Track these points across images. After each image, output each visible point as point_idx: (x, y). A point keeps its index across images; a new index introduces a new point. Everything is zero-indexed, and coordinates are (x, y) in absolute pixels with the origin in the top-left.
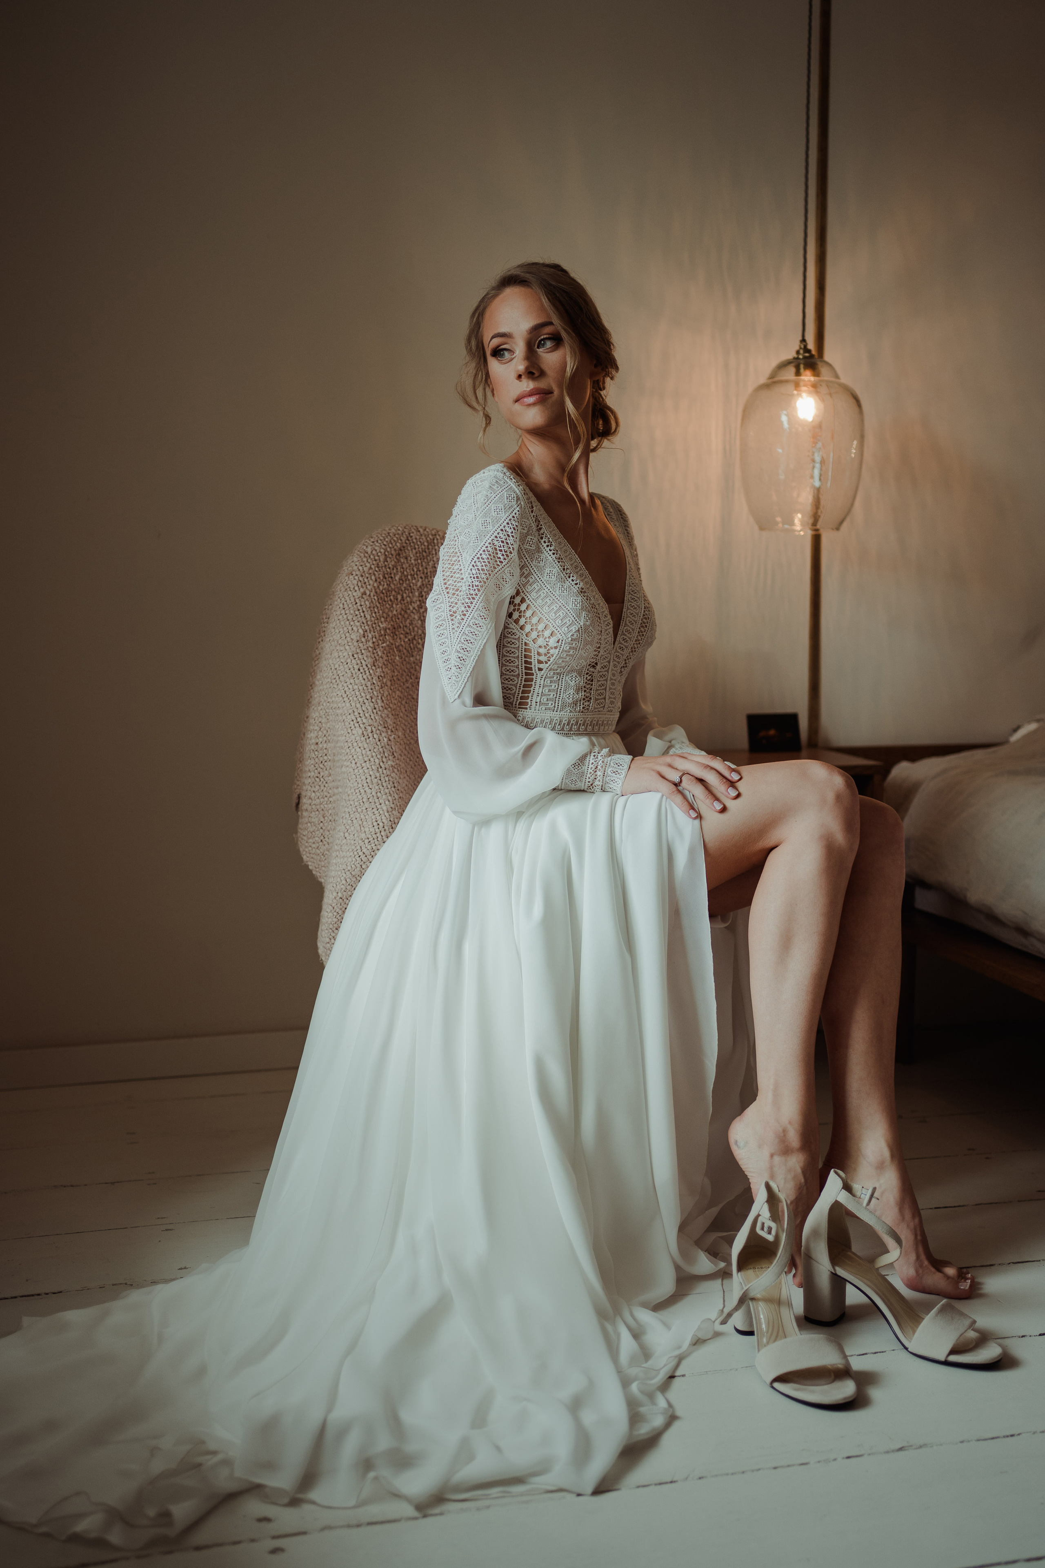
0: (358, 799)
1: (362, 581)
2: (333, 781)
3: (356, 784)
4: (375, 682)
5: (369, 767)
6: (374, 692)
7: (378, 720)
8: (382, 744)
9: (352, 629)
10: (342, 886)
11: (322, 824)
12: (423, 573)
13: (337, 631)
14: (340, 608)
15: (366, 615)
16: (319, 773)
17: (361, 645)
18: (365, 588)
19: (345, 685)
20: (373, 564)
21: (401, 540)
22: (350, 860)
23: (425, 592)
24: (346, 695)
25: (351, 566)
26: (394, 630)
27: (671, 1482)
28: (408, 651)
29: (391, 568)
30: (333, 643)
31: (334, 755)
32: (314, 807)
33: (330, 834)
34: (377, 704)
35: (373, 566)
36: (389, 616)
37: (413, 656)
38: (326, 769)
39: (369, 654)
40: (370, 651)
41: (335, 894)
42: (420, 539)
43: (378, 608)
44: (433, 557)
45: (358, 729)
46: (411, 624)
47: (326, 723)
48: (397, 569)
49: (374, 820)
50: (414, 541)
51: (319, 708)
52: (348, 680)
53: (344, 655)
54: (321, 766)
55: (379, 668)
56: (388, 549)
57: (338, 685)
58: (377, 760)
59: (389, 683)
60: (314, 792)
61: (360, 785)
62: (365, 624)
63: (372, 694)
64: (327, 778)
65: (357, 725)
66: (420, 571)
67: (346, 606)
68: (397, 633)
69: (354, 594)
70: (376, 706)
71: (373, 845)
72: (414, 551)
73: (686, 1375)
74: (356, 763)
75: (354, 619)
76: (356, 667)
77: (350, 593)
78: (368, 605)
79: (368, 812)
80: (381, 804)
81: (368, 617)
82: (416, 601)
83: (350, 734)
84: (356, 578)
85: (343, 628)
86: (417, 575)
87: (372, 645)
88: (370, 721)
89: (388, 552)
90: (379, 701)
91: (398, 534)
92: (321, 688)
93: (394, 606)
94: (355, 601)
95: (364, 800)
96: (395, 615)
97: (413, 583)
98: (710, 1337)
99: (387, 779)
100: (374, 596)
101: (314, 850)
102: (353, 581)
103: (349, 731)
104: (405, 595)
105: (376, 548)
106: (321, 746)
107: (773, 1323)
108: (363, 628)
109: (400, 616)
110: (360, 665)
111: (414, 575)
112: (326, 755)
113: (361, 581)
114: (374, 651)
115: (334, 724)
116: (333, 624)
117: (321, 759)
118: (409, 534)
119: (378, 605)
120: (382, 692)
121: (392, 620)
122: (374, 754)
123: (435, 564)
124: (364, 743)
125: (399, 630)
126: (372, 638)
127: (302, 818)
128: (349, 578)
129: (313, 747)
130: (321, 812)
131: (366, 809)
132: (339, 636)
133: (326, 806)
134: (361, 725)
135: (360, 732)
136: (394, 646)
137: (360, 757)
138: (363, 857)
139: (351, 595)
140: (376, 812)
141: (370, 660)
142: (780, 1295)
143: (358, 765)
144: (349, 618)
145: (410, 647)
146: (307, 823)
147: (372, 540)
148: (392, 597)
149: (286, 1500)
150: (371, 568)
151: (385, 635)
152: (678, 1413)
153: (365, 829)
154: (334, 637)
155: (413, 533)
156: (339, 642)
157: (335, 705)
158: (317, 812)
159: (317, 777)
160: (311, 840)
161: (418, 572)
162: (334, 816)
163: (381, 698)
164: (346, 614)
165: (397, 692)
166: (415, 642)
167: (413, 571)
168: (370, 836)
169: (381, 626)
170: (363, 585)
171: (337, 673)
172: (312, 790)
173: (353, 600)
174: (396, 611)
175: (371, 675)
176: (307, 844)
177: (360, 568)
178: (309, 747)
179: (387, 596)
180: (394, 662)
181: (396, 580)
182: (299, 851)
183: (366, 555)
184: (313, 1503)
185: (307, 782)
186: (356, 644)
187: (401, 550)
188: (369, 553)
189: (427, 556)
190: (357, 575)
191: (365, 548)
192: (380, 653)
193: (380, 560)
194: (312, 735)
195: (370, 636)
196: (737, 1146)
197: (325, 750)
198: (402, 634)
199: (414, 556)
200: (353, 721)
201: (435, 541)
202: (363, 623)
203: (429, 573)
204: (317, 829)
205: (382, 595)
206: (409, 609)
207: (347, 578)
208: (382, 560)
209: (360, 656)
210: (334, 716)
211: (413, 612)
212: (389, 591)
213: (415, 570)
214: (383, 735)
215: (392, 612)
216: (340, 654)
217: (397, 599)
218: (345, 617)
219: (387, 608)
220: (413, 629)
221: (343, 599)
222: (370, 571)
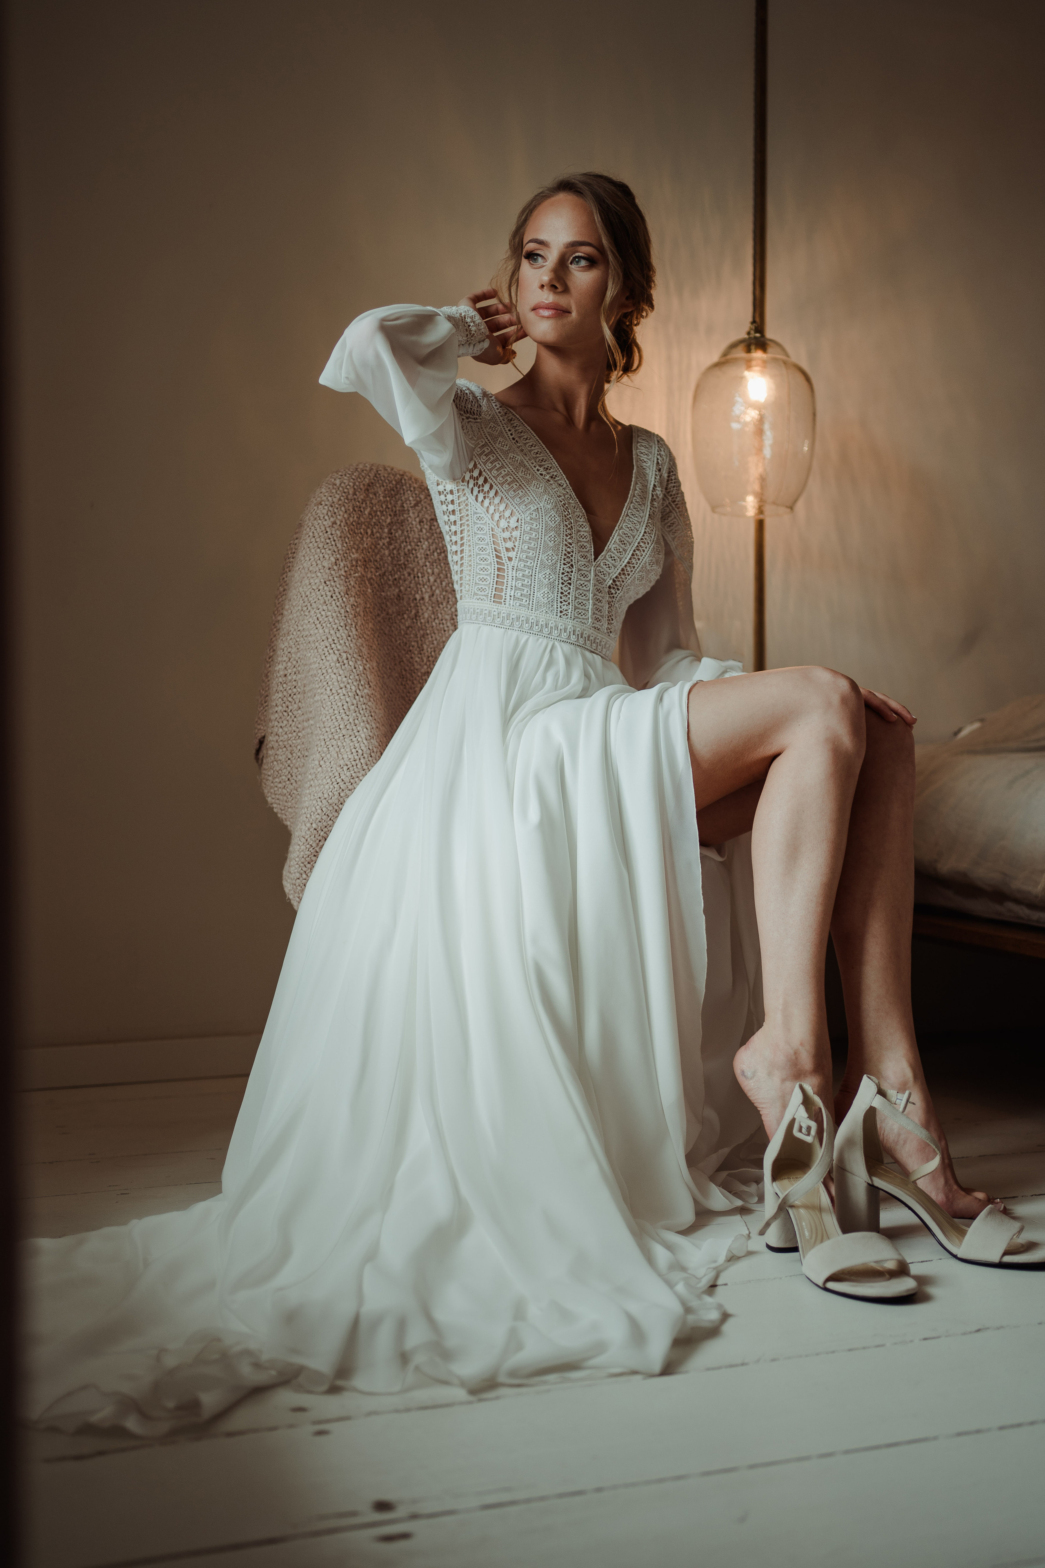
0: (334, 726)
1: (332, 510)
2: (303, 714)
3: (331, 711)
4: (348, 610)
5: (345, 693)
6: (348, 620)
7: (353, 648)
8: (358, 672)
9: (324, 557)
10: (318, 816)
11: (289, 761)
12: (392, 511)
13: (307, 559)
14: (309, 536)
15: (337, 544)
16: (288, 707)
17: (333, 572)
18: (335, 518)
19: (317, 611)
20: (343, 496)
21: (369, 476)
22: (327, 787)
23: (394, 530)
24: (318, 622)
25: (319, 497)
26: (366, 563)
27: (743, 1364)
28: (379, 586)
29: (361, 502)
30: (303, 571)
31: (305, 686)
32: (281, 743)
33: (298, 771)
34: (352, 632)
35: (342, 498)
36: (359, 547)
37: (383, 591)
38: (295, 703)
39: (341, 582)
40: (342, 580)
41: (308, 825)
42: (388, 477)
43: (348, 538)
44: (401, 497)
45: (332, 655)
46: (381, 559)
47: (296, 653)
48: (366, 504)
49: (352, 747)
50: (383, 478)
51: (289, 638)
52: (320, 606)
53: (316, 582)
54: (290, 699)
55: (351, 596)
56: (357, 483)
57: (309, 612)
58: (353, 688)
59: (362, 614)
60: (281, 727)
61: (336, 712)
62: (337, 553)
63: (345, 622)
64: (296, 711)
65: (331, 651)
66: (389, 508)
67: (316, 534)
68: (368, 566)
69: (324, 523)
70: (350, 633)
71: (352, 772)
72: (382, 488)
73: (729, 1284)
74: (331, 690)
75: (325, 547)
76: (329, 594)
77: (320, 521)
78: (339, 535)
79: (346, 740)
80: (359, 732)
81: (339, 546)
82: (386, 537)
83: (324, 661)
84: (326, 507)
85: (314, 556)
86: (386, 512)
87: (344, 574)
88: (345, 648)
89: (357, 486)
90: (353, 630)
91: (366, 470)
92: (291, 617)
93: (365, 539)
94: (326, 529)
95: (341, 727)
96: (365, 548)
97: (382, 520)
98: (743, 1255)
99: (364, 707)
100: (344, 526)
101: (280, 790)
102: (322, 511)
103: (323, 657)
104: (375, 530)
105: (345, 481)
106: (290, 678)
107: (817, 1229)
108: (334, 556)
109: (370, 550)
110: (332, 592)
111: (383, 512)
112: (295, 687)
113: (330, 511)
114: (347, 580)
115: (305, 653)
116: (302, 552)
117: (290, 692)
118: (377, 471)
119: (349, 536)
120: (356, 621)
121: (363, 552)
122: (350, 681)
123: (403, 503)
124: (340, 669)
125: (370, 563)
126: (344, 567)
127: (267, 757)
128: (318, 508)
129: (281, 680)
130: (289, 749)
131: (344, 736)
132: (309, 563)
133: (294, 742)
134: (336, 652)
135: (335, 658)
136: (366, 578)
137: (336, 683)
138: (341, 784)
139: (321, 524)
140: (354, 739)
141: (343, 588)
142: (820, 1202)
143: (333, 691)
144: (320, 546)
145: (381, 582)
146: (273, 762)
147: (340, 474)
148: (362, 530)
149: (325, 1388)
150: (340, 499)
151: (357, 566)
152: (730, 1311)
153: (344, 756)
154: (305, 565)
155: (381, 471)
156: (310, 569)
157: (307, 633)
158: (285, 749)
159: (285, 711)
160: (277, 780)
161: (387, 510)
162: (303, 752)
163: (355, 627)
164: (316, 542)
165: (370, 624)
166: (385, 578)
167: (382, 507)
168: (348, 763)
169: (353, 556)
170: (333, 515)
171: (308, 600)
172: (279, 726)
173: (323, 529)
174: (367, 544)
175: (344, 602)
176: (272, 785)
177: (330, 499)
178: (277, 679)
179: (357, 529)
180: (366, 594)
181: (365, 514)
182: (263, 794)
183: (335, 487)
184: (356, 1390)
185: (273, 717)
186: (327, 571)
187: (369, 486)
188: (338, 485)
189: (396, 495)
190: (326, 505)
191: (333, 480)
192: (352, 583)
193: (349, 493)
194: (280, 666)
195: (342, 565)
196: (745, 1076)
197: (294, 682)
198: (372, 567)
199: (383, 493)
200: (326, 647)
201: (403, 481)
202: (334, 551)
203: (397, 512)
204: (283, 767)
205: (352, 527)
206: (379, 544)
207: (316, 508)
208: (351, 492)
209: (333, 584)
210: (305, 645)
211: (382, 548)
212: (359, 524)
213: (384, 507)
214: (359, 663)
215: (363, 544)
216: (312, 581)
217: (367, 533)
218: (316, 545)
219: (357, 540)
220: (384, 565)
221: (313, 528)
222: (340, 502)
